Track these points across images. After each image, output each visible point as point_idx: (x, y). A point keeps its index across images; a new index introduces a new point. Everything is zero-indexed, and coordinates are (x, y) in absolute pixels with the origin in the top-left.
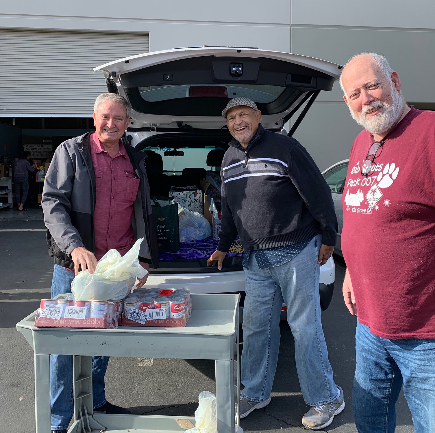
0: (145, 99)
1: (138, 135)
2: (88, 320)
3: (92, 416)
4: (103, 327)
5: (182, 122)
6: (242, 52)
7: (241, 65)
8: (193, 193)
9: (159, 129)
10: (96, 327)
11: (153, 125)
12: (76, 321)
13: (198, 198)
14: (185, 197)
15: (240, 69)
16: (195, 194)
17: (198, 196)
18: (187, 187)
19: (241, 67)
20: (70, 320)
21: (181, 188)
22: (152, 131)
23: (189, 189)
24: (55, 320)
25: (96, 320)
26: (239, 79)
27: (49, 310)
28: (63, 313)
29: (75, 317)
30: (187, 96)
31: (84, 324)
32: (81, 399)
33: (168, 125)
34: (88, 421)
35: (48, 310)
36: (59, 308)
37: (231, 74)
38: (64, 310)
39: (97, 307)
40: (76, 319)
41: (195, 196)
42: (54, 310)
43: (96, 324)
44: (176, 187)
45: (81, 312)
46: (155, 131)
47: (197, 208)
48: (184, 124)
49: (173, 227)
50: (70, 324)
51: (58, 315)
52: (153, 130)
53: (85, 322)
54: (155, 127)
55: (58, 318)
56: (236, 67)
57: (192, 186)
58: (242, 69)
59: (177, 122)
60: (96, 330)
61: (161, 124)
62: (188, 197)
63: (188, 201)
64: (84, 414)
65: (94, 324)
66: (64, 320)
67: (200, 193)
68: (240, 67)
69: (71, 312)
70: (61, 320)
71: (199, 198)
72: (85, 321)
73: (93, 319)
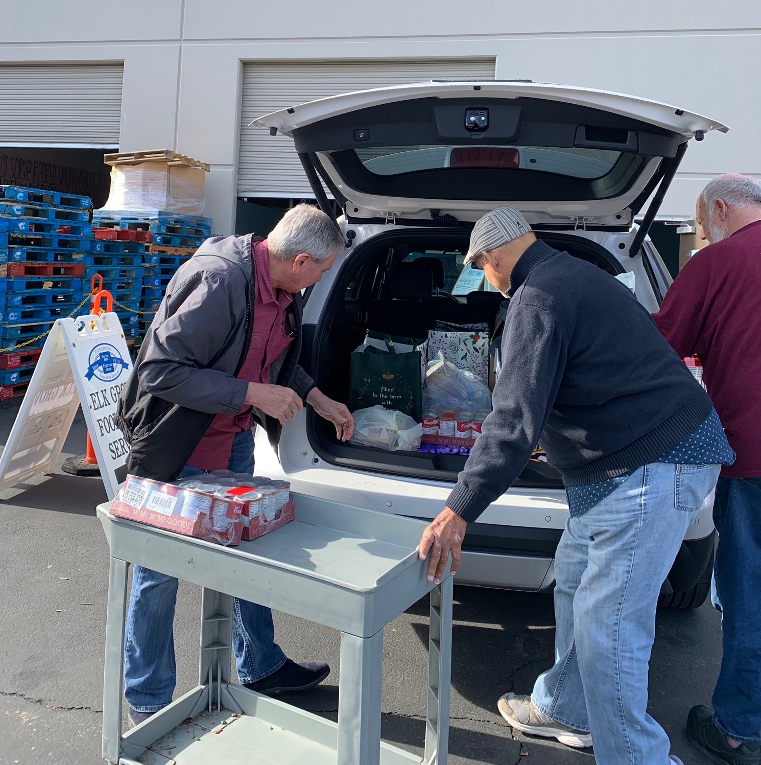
0: (372, 171)
1: (363, 231)
2: (175, 518)
3: (226, 685)
4: (191, 534)
5: (439, 210)
6: (483, 89)
7: (485, 113)
8: (472, 337)
9: (399, 221)
10: (182, 533)
11: (390, 214)
12: (159, 516)
13: (481, 347)
14: (457, 342)
15: (483, 118)
16: (475, 339)
17: (480, 343)
18: (470, 325)
19: (486, 115)
20: (152, 514)
21: (457, 325)
22: (388, 223)
23: (473, 328)
24: (134, 510)
25: (185, 521)
26: (482, 135)
27: (132, 492)
28: (147, 500)
29: (159, 509)
30: (446, 165)
31: (168, 523)
32: (215, 653)
33: (416, 214)
34: (219, 691)
35: (130, 492)
36: (144, 492)
37: (467, 128)
38: (149, 496)
39: (191, 500)
40: (160, 514)
41: (474, 343)
42: (137, 494)
43: (183, 527)
44: (450, 323)
45: (167, 504)
46: (393, 223)
47: (477, 364)
48: (442, 214)
49: (411, 393)
50: (151, 519)
51: (140, 502)
52: (390, 222)
53: (171, 521)
54: (393, 218)
55: (139, 507)
56: (477, 115)
57: (478, 325)
58: (488, 118)
59: (431, 210)
60: (181, 536)
61: (403, 213)
62: (462, 342)
63: (462, 350)
64: (215, 679)
65: (181, 526)
66: (145, 512)
67: (484, 338)
68: (483, 115)
69: (157, 501)
70: (142, 511)
71: (483, 346)
72: (171, 519)
73: (181, 518)
